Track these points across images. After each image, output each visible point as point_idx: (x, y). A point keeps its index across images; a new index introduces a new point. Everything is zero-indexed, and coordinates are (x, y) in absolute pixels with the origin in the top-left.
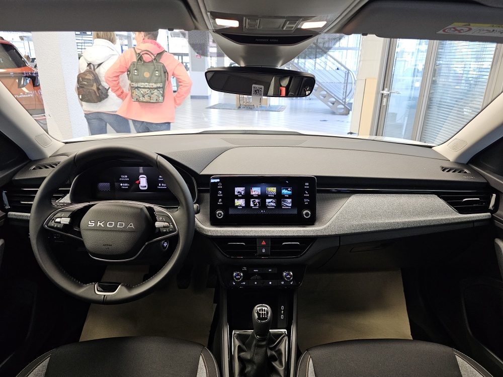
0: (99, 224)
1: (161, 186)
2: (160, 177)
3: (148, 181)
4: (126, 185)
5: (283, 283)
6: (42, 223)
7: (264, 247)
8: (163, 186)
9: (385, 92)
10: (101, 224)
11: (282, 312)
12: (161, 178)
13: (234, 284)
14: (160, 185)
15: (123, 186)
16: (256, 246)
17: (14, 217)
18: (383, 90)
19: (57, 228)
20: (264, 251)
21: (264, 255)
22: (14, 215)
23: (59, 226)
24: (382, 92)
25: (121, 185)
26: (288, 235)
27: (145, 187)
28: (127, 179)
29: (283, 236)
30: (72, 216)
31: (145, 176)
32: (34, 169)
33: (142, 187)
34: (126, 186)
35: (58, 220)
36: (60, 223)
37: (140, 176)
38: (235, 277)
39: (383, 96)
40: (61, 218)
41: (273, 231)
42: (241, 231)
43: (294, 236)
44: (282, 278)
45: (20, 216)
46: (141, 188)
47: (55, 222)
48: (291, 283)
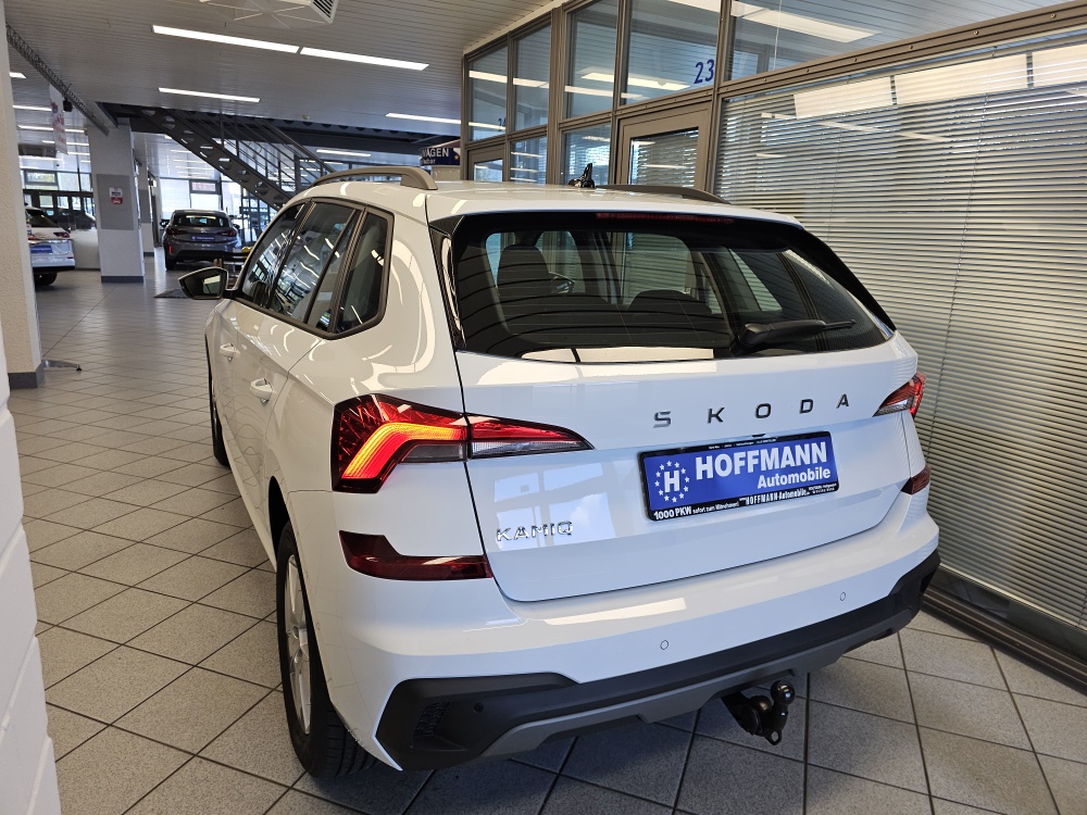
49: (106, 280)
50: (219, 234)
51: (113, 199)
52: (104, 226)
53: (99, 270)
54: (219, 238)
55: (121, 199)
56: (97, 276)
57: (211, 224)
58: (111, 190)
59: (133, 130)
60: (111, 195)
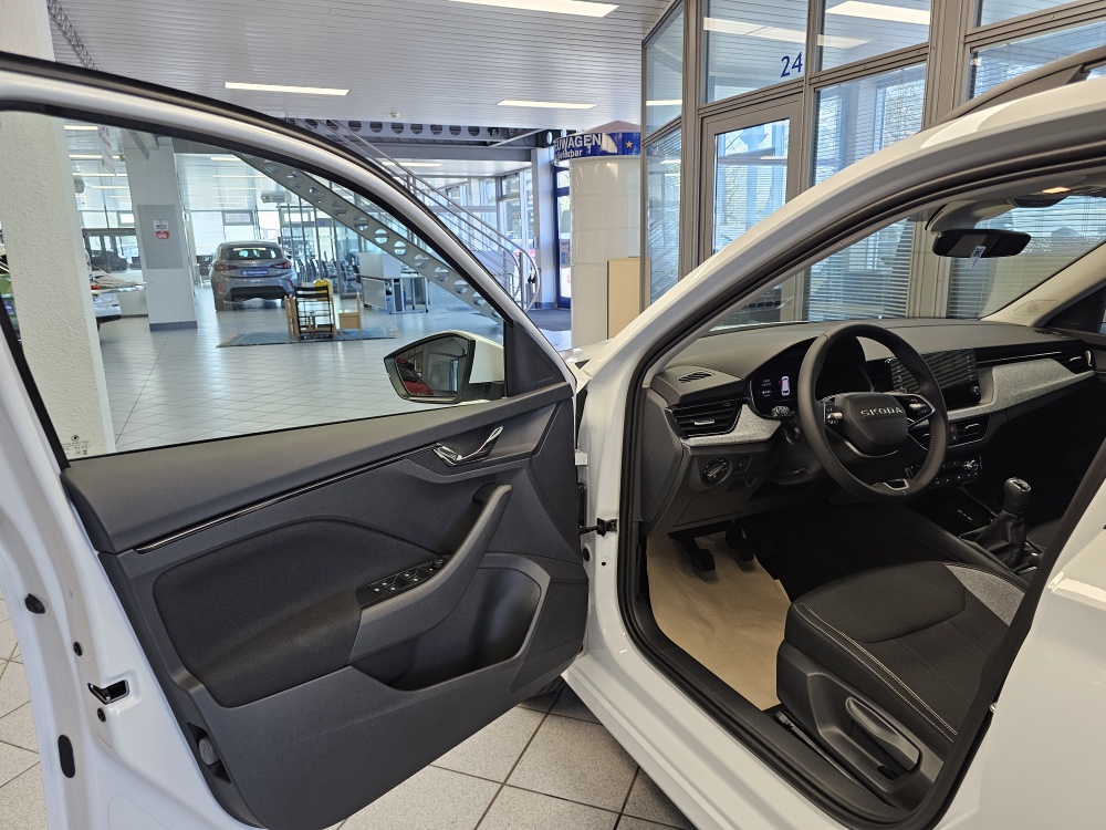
0: (872, 412)
49: (154, 328)
50: (272, 266)
51: (158, 233)
52: (150, 265)
53: (146, 316)
54: (272, 272)
55: (167, 233)
56: (144, 324)
57: (265, 256)
58: (156, 223)
59: (175, 152)
60: (156, 229)
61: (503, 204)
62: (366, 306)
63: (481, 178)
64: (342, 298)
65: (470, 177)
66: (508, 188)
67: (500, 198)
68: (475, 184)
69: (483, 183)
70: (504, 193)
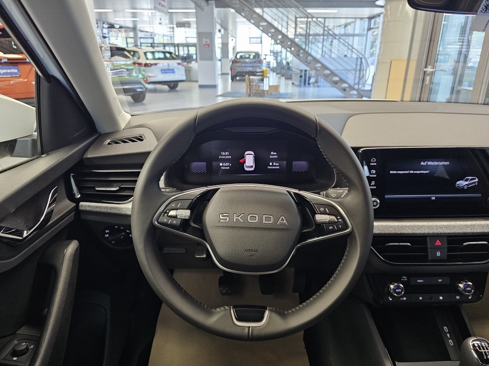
0: (235, 218)
1: (273, 166)
2: (272, 153)
3: (256, 160)
4: (227, 164)
5: (458, 297)
6: (151, 217)
7: (438, 248)
8: (275, 166)
9: (429, 69)
10: (239, 218)
11: (448, 335)
12: (273, 155)
13: (391, 299)
14: (271, 164)
15: (223, 166)
16: (427, 248)
17: (88, 209)
18: (426, 67)
19: (172, 226)
20: (438, 254)
21: (439, 260)
22: (89, 206)
23: (174, 222)
24: (425, 70)
25: (221, 164)
26: (476, 231)
27: (252, 167)
28: (227, 157)
29: (469, 233)
30: (191, 207)
31: (252, 153)
32: (109, 144)
33: (247, 167)
34: (227, 166)
35: (172, 213)
36: (175, 217)
37: (246, 153)
38: (394, 290)
39: (426, 75)
40: (177, 209)
41: (455, 226)
42: (409, 227)
43: (485, 233)
44: (457, 291)
45: (97, 207)
46: (247, 169)
47: (168, 216)
48: (470, 298)
49: (201, 87)
51: (205, 45)
53: (198, 81)
55: (208, 45)
56: (197, 85)
58: (204, 40)
59: (216, 7)
60: (204, 43)
61: (370, 33)
62: (293, 83)
63: (362, 19)
64: (286, 79)
65: (356, 18)
66: (375, 24)
67: (369, 29)
68: (358, 22)
69: (363, 21)
70: (372, 26)
